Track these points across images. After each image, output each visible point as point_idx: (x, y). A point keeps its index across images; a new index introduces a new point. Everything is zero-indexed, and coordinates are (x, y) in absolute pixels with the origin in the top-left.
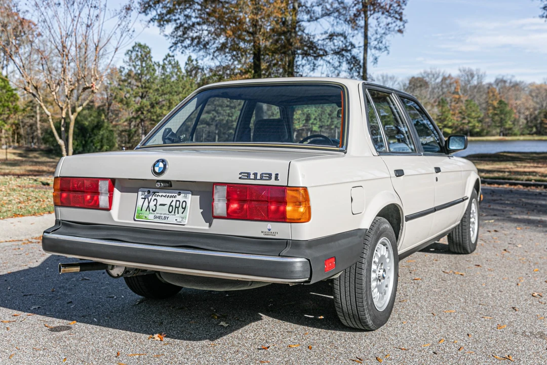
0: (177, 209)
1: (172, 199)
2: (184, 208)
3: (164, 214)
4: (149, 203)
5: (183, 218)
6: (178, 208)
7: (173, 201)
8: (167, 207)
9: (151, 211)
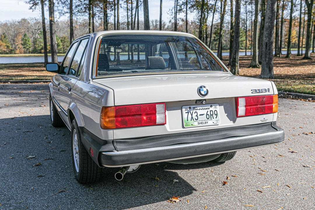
0: (212, 116)
1: (207, 110)
4: (192, 115)
5: (217, 121)
8: (205, 116)
9: (195, 120)
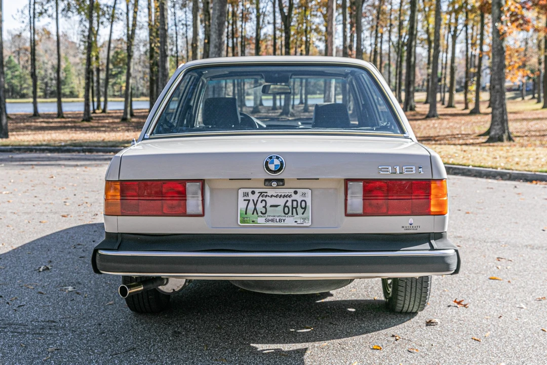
0: (294, 210)
1: (285, 199)
2: (305, 208)
3: (279, 216)
4: (255, 205)
5: (304, 219)
6: (296, 208)
7: (287, 201)
8: (281, 208)
9: (260, 214)
